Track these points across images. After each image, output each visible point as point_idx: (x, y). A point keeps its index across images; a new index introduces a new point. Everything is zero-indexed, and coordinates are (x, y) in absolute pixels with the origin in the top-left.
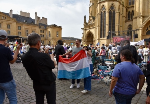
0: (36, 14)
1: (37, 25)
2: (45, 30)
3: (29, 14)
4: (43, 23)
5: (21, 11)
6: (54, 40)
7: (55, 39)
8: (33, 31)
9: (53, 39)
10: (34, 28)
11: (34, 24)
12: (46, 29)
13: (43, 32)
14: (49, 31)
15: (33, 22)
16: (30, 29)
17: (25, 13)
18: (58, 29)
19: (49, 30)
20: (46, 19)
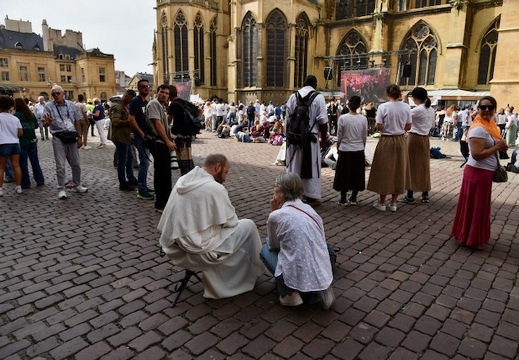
0: (45, 23)
1: (49, 53)
2: (73, 65)
3: (29, 24)
4: (69, 46)
5: (7, 19)
6: (92, 89)
7: (95, 88)
8: (39, 69)
9: (90, 86)
10: (41, 61)
11: (42, 51)
12: (75, 62)
13: (69, 70)
14: (82, 66)
15: (37, 46)
16: (32, 63)
17: (19, 23)
18: (101, 62)
19: (82, 63)
20: (79, 34)
